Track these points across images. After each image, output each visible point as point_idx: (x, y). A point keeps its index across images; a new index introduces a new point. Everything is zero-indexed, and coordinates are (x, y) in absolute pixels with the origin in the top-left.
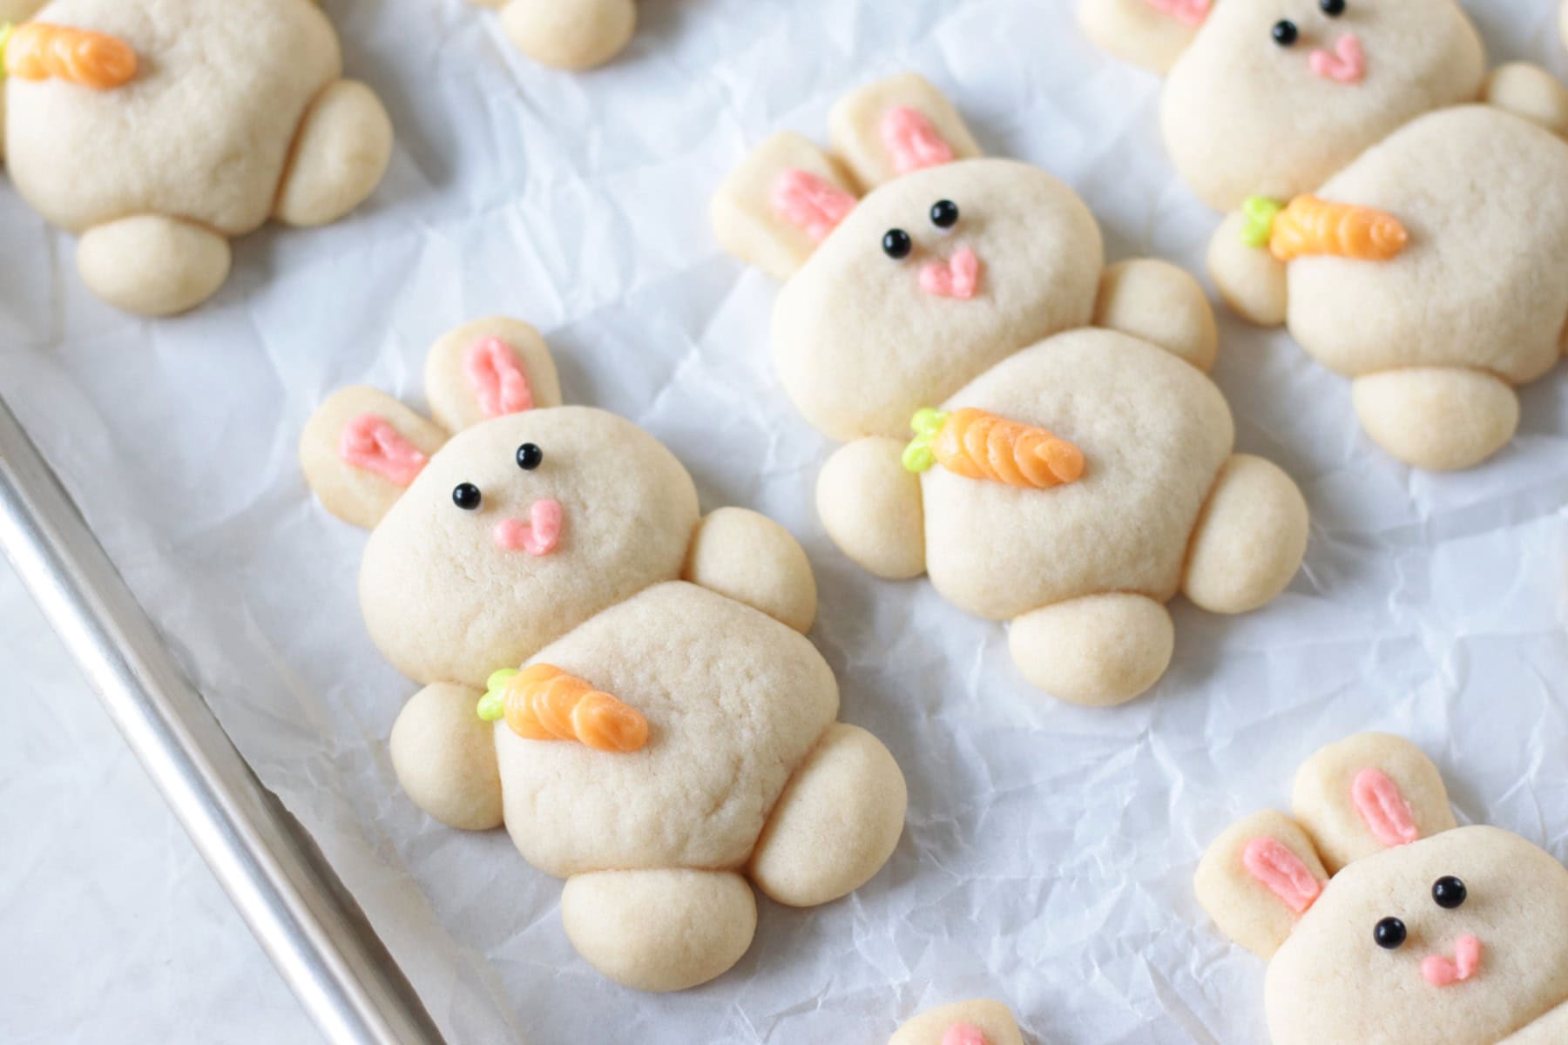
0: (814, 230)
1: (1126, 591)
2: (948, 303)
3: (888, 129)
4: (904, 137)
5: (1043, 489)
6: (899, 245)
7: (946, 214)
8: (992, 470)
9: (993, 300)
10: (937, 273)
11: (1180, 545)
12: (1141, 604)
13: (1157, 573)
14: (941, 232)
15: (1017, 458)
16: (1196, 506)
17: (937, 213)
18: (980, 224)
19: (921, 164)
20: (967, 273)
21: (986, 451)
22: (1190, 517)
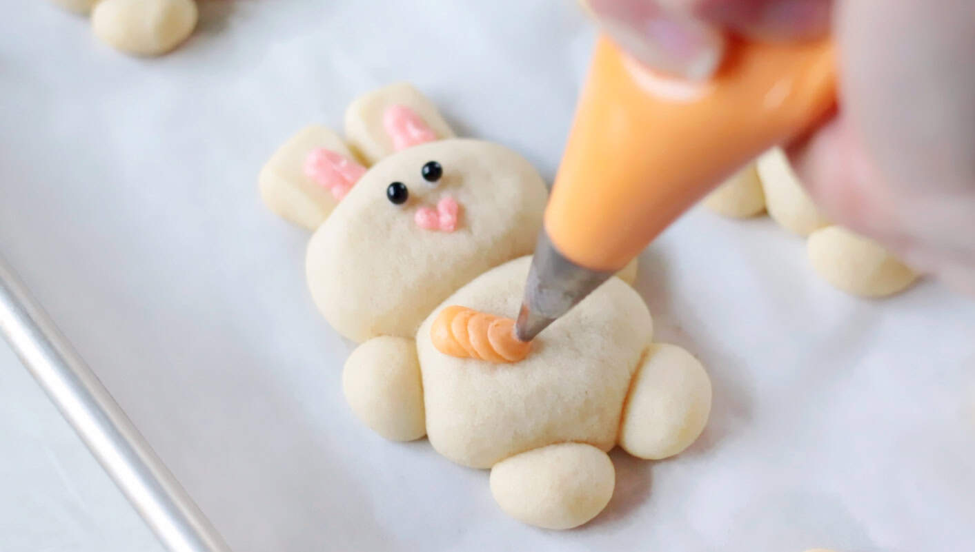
0: (336, 191)
1: (578, 442)
2: (437, 235)
3: (389, 120)
4: (401, 126)
5: (511, 363)
6: (399, 194)
7: (433, 172)
8: (473, 350)
9: (470, 232)
10: (428, 213)
11: (619, 407)
12: (590, 451)
13: (601, 429)
14: (430, 185)
15: (491, 340)
16: (629, 377)
17: (427, 170)
18: (458, 181)
19: (412, 143)
20: (450, 211)
21: (467, 336)
22: (624, 385)
